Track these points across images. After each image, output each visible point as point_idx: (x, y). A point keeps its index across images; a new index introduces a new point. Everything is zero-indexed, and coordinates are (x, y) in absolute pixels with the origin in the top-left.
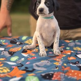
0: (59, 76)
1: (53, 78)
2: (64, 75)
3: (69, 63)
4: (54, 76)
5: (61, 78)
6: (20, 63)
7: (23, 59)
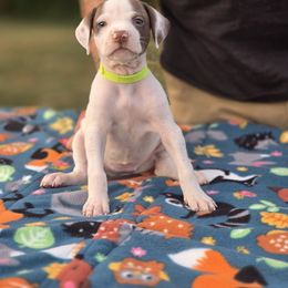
0: (116, 229)
1: (95, 235)
2: (134, 227)
3: (165, 194)
4: (102, 228)
5: (119, 236)
6: (13, 189)
7: (27, 179)
